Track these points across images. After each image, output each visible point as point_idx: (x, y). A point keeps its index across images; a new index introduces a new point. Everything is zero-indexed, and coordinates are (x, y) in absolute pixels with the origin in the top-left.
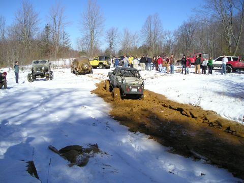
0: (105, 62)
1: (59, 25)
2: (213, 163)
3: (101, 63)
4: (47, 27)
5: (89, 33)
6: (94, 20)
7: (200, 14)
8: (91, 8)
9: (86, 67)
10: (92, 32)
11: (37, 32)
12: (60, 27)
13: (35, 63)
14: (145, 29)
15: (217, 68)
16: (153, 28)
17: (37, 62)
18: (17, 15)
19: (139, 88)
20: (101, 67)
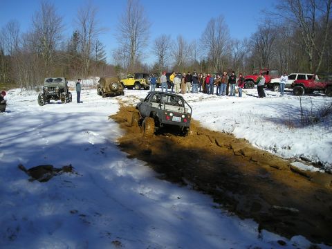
0: (143, 81)
1: (90, 32)
2: (199, 190)
3: (137, 83)
4: (75, 35)
5: (129, 43)
6: (135, 25)
7: (271, 17)
8: (132, 9)
9: (115, 86)
10: (133, 41)
11: (61, 42)
12: (92, 34)
13: (47, 81)
14: (207, 36)
15: (287, 89)
16: (216, 36)
17: (51, 80)
18: (35, 19)
19: (183, 116)
20: (137, 87)
